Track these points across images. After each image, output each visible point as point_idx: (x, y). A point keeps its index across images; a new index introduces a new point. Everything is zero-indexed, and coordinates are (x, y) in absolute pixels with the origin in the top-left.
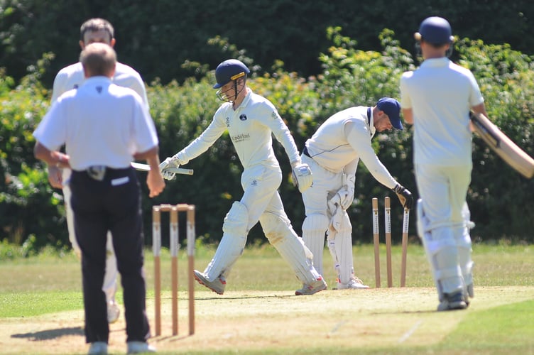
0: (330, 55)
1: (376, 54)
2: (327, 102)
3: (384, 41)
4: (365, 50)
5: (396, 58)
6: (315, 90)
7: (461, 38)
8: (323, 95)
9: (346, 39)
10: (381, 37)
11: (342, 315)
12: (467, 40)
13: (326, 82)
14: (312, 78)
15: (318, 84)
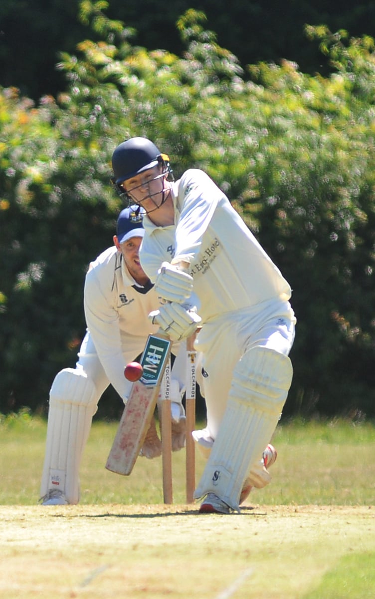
0: (81, 56)
1: (169, 58)
2: (74, 146)
3: (187, 32)
4: (150, 48)
5: (209, 64)
6: (53, 123)
7: (333, 29)
8: (66, 133)
9: (115, 25)
10: (181, 24)
11: (100, 554)
12: (343, 33)
13: (74, 108)
14: (47, 99)
15: (58, 111)
